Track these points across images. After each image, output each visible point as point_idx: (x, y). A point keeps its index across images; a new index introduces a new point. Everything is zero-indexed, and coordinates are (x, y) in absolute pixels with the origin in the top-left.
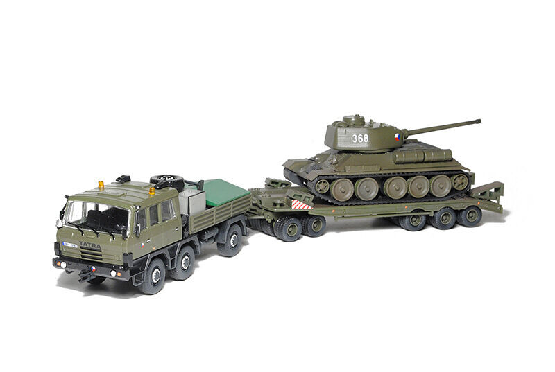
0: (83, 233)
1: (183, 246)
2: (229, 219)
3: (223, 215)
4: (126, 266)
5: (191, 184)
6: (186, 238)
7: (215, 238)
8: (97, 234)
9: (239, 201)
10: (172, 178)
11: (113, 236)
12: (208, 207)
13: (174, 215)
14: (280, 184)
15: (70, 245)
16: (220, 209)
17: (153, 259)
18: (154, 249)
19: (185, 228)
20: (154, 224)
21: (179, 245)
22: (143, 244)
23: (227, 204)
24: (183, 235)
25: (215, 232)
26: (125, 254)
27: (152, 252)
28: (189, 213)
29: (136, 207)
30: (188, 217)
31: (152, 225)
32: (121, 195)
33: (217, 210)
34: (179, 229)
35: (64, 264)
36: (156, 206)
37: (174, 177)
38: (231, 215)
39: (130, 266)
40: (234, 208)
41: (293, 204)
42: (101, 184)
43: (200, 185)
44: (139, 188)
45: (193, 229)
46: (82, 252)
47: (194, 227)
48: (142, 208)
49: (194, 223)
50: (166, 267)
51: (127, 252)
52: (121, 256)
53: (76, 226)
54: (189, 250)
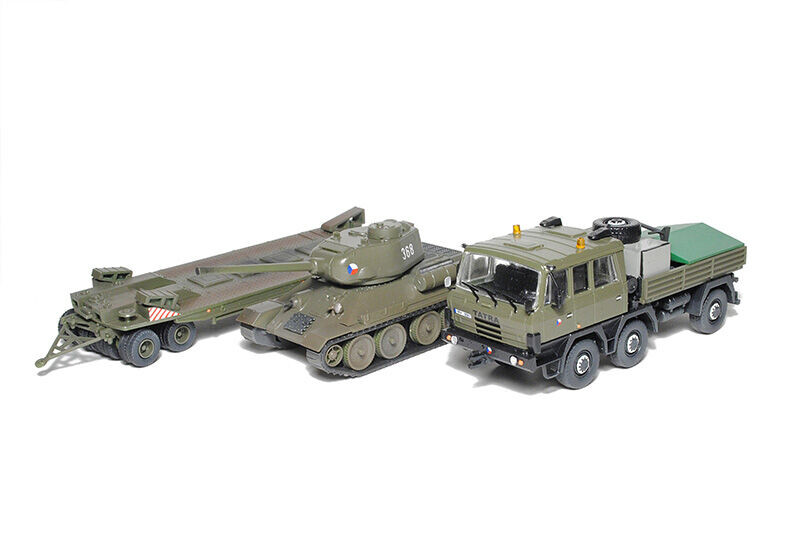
0: (478, 299)
1: (629, 322)
2: (707, 282)
3: (699, 277)
4: (530, 351)
5: (652, 230)
6: (635, 310)
7: (686, 308)
8: (495, 301)
9: (728, 256)
10: (624, 222)
11: (514, 306)
12: (674, 264)
13: (616, 278)
14: (115, 276)
15: (463, 314)
16: (692, 268)
17: (577, 341)
18: (579, 327)
19: (634, 295)
20: (582, 290)
21: (623, 320)
22: (559, 321)
23: (704, 262)
24: (630, 306)
25: (686, 299)
26: (529, 335)
27: (575, 332)
28: (641, 274)
29: (548, 267)
30: (639, 281)
31: (576, 292)
32: (534, 248)
33: (687, 270)
34: (623, 298)
35: (454, 339)
36: (585, 266)
37: (627, 221)
38: (712, 276)
39: (537, 352)
40: (715, 266)
41: (150, 314)
42: (517, 229)
43: (664, 234)
44: (567, 236)
45: (647, 297)
46: (478, 325)
47: (649, 295)
48: (557, 269)
49: (649, 289)
50: (600, 351)
51: (532, 333)
52: (525, 336)
53: (471, 288)
54: (639, 326)
